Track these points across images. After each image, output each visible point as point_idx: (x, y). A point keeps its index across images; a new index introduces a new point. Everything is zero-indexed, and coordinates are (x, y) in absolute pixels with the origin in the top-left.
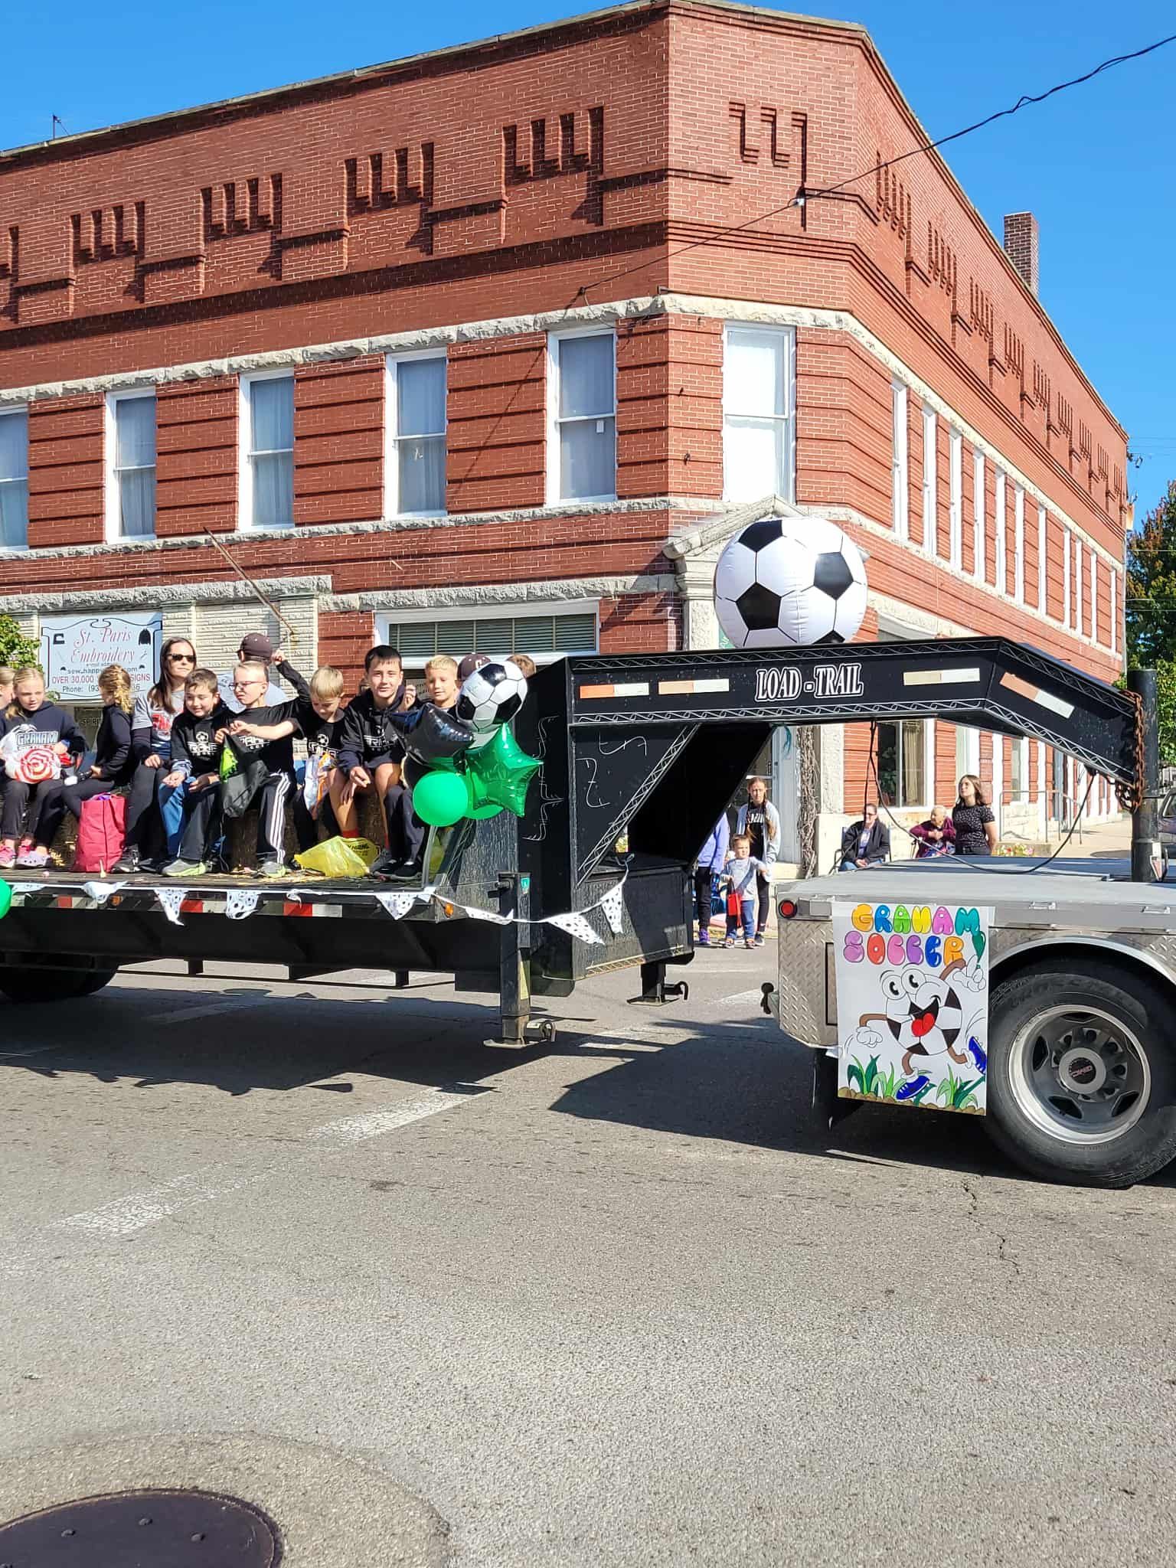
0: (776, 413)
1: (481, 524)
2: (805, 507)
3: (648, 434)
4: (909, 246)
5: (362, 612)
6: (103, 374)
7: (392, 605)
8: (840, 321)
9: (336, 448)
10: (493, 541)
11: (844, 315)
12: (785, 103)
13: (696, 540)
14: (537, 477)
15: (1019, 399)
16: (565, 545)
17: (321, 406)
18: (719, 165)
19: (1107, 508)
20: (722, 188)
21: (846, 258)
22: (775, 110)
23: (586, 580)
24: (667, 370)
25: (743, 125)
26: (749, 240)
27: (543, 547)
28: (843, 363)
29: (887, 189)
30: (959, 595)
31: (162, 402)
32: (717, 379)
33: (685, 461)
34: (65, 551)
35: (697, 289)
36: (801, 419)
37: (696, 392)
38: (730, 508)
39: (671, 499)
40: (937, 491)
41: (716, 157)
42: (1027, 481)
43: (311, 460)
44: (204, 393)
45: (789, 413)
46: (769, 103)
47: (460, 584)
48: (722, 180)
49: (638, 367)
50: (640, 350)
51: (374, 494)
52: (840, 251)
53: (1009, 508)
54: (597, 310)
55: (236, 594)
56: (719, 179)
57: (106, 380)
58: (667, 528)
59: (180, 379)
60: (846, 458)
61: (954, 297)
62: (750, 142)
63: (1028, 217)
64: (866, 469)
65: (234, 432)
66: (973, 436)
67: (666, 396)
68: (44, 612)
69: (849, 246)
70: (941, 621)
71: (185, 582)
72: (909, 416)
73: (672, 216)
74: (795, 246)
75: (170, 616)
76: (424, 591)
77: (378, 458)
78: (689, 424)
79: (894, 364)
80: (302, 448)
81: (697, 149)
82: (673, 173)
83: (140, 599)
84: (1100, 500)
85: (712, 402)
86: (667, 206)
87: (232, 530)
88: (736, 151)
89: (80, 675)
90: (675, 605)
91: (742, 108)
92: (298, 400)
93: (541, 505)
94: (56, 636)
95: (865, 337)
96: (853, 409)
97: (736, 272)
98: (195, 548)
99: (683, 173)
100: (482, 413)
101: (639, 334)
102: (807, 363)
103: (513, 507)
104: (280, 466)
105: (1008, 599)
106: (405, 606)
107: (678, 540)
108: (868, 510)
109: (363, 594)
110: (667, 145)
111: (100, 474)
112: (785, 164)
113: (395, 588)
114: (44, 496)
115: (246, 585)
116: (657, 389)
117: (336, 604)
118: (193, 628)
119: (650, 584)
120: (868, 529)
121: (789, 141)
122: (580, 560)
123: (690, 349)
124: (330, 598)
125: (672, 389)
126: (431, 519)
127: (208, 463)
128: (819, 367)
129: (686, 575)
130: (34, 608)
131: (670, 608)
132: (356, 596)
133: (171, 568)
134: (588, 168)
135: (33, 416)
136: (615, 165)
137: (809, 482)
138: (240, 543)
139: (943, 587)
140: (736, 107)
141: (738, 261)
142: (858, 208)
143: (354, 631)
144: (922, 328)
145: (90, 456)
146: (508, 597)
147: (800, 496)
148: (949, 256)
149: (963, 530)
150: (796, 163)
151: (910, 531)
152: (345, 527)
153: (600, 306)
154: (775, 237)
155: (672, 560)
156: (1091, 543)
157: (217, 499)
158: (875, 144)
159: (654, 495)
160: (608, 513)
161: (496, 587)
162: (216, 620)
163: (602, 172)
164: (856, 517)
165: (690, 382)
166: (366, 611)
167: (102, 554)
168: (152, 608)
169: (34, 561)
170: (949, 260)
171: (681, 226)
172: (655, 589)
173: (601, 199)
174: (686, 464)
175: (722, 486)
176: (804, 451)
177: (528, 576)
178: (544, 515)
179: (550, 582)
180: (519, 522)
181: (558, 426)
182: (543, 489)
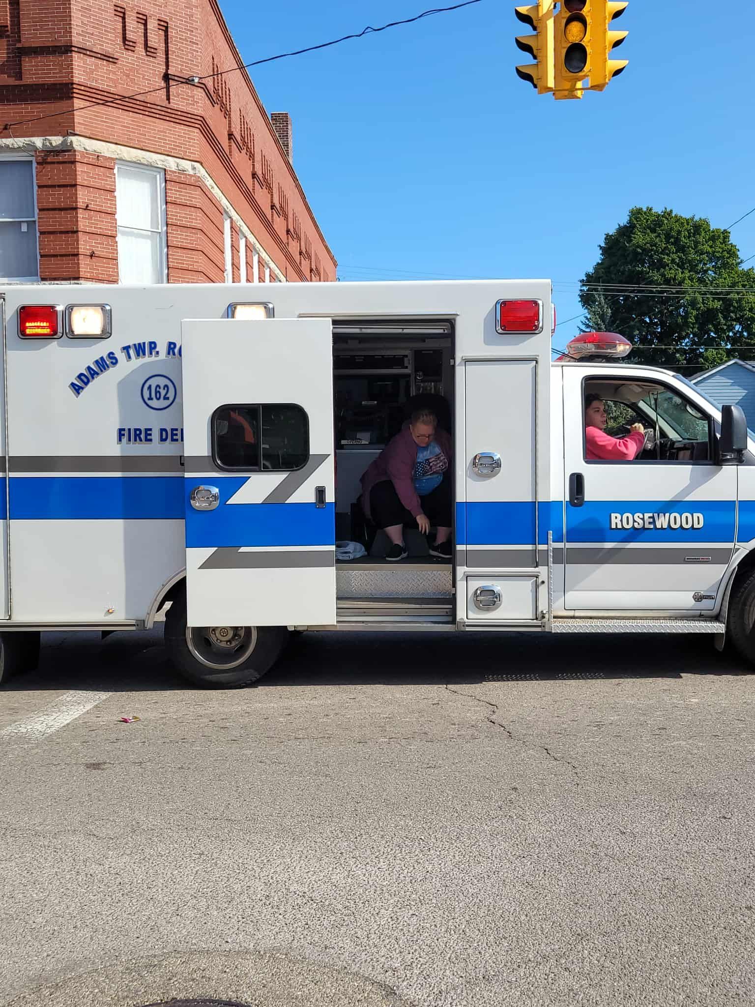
0: (152, 228)
3: (63, 235)
4: (230, 124)
8: (194, 168)
11: (197, 165)
12: (154, 13)
15: (286, 233)
18: (108, 48)
20: (111, 66)
21: (197, 126)
22: (146, 16)
24: (76, 190)
25: (124, 23)
26: (131, 105)
28: (197, 198)
29: (218, 83)
32: (112, 200)
33: (91, 256)
35: (96, 135)
36: (170, 233)
37: (98, 208)
39: (82, 283)
41: (108, 43)
45: (162, 228)
46: (143, 11)
48: (111, 60)
49: (53, 186)
50: (55, 174)
52: (193, 121)
54: (20, 142)
56: (108, 58)
60: (200, 262)
61: (253, 162)
62: (130, 36)
63: (286, 115)
64: (211, 271)
66: (264, 255)
67: (76, 209)
69: (199, 118)
72: (232, 238)
73: (76, 80)
74: (163, 113)
78: (93, 230)
79: (224, 202)
81: (92, 34)
82: (76, 49)
85: (109, 217)
86: (72, 72)
88: (119, 40)
91: (123, 11)
95: (209, 182)
96: (204, 229)
97: (122, 126)
99: (83, 50)
101: (53, 163)
102: (173, 196)
110: (70, 28)
112: (154, 55)
116: (69, 203)
121: (156, 39)
123: (92, 177)
125: (81, 204)
128: (181, 199)
134: (8, 36)
136: (31, 35)
137: (177, 277)
140: (119, 9)
141: (124, 119)
142: (204, 93)
144: (238, 180)
148: (250, 134)
150: (161, 54)
153: (22, 139)
154: (149, 105)
158: (211, 51)
159: (69, 279)
163: (20, 41)
165: (93, 200)
170: (250, 137)
171: (83, 88)
173: (20, 61)
174: (91, 258)
175: (118, 276)
176: (173, 255)
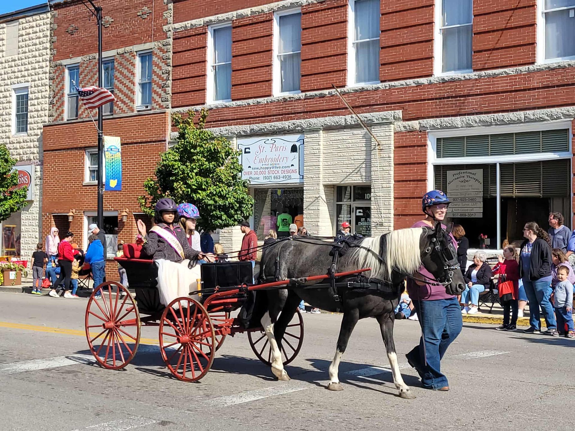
1: (495, 76)
5: (420, 132)
6: (273, 2)
7: (439, 127)
9: (405, 36)
10: (502, 87)
14: (531, 47)
16: (548, 87)
17: (396, 12)
23: (563, 108)
27: (534, 89)
31: (304, 16)
34: (251, 101)
43: (390, 44)
44: (328, 9)
47: (481, 113)
51: (428, 62)
55: (346, 123)
57: (274, 5)
59: (315, 2)
65: (345, 31)
68: (239, 136)
71: (317, 117)
75: (308, 136)
76: (458, 118)
77: (430, 41)
80: (385, 37)
83: (292, 127)
87: (344, 86)
89: (259, 170)
92: (382, 10)
93: (533, 63)
94: (245, 149)
98: (323, 97)
100: (495, 9)
103: (515, 65)
104: (371, 49)
106: (447, 127)
109: (421, 121)
111: (271, 58)
113: (441, 117)
114: (240, 72)
115: (352, 117)
117: (404, 127)
118: (321, 143)
122: (559, 96)
124: (401, 123)
126: (463, 75)
127: (330, 49)
130: (234, 133)
132: (417, 122)
133: (309, 109)
135: (234, 28)
138: (349, 93)
143: (415, 143)
145: (265, 48)
146: (512, 120)
152: (410, 82)
157: (335, 69)
161: (504, 114)
162: (333, 138)
166: (423, 131)
167: (271, 102)
168: (298, 132)
169: (235, 108)
177: (525, 107)
178: (536, 69)
179: (539, 110)
180: (519, 74)
181: (544, 15)
182: (534, 54)
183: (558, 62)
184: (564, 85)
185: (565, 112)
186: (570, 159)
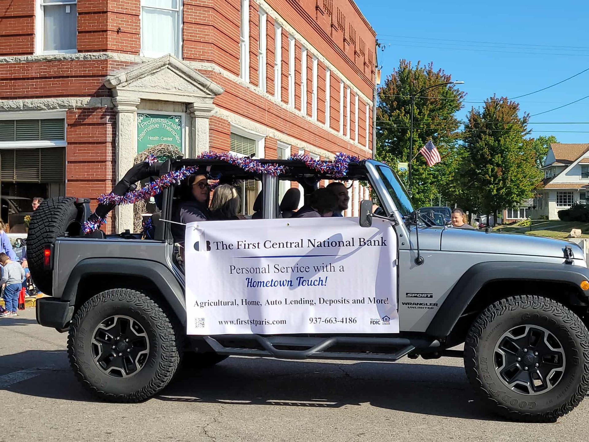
0: (172, 8)
2: (188, 62)
3: (96, 15)
10: (2, 74)
13: (123, 78)
14: (29, 37)
15: (315, 10)
16: (46, 78)
19: (364, 71)
23: (58, 99)
27: (33, 78)
30: (279, 115)
33: (118, 32)
36: (186, 11)
38: (144, 60)
39: (109, 53)
40: (267, 57)
42: (319, 54)
45: (180, 8)
53: (309, 68)
58: (107, 70)
60: (211, 35)
64: (224, 43)
66: (288, 28)
70: (268, 129)
72: (250, 14)
78: (120, 10)
84: (361, 67)
90: (111, 115)
93: (31, 53)
96: (216, 8)
103: (15, 54)
105: (309, 118)
107: (113, 78)
108: (226, 66)
119: (97, 102)
120: (225, 76)
122: (55, 87)
129: (117, 98)
131: (108, 117)
137: (191, 48)
139: (270, 110)
146: (11, 107)
147: (185, 56)
149: (282, 79)
151: (250, 78)
155: (110, 89)
156: (356, 90)
159: (99, 51)
160: (72, 60)
161: (3, 101)
164: (218, 69)
172: (100, 105)
174: (118, 34)
175: (140, 48)
176: (188, 30)
177: (24, 96)
178: (34, 60)
179: (37, 99)
180: (18, 63)
181: (43, 7)
182: (33, 44)
183: (55, 54)
184: (59, 77)
185: (60, 102)
186: (65, 147)
